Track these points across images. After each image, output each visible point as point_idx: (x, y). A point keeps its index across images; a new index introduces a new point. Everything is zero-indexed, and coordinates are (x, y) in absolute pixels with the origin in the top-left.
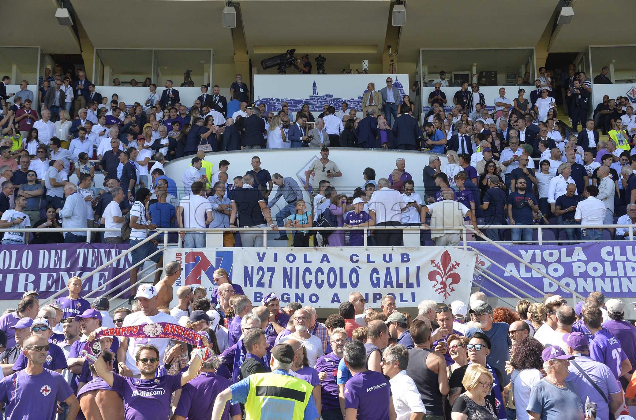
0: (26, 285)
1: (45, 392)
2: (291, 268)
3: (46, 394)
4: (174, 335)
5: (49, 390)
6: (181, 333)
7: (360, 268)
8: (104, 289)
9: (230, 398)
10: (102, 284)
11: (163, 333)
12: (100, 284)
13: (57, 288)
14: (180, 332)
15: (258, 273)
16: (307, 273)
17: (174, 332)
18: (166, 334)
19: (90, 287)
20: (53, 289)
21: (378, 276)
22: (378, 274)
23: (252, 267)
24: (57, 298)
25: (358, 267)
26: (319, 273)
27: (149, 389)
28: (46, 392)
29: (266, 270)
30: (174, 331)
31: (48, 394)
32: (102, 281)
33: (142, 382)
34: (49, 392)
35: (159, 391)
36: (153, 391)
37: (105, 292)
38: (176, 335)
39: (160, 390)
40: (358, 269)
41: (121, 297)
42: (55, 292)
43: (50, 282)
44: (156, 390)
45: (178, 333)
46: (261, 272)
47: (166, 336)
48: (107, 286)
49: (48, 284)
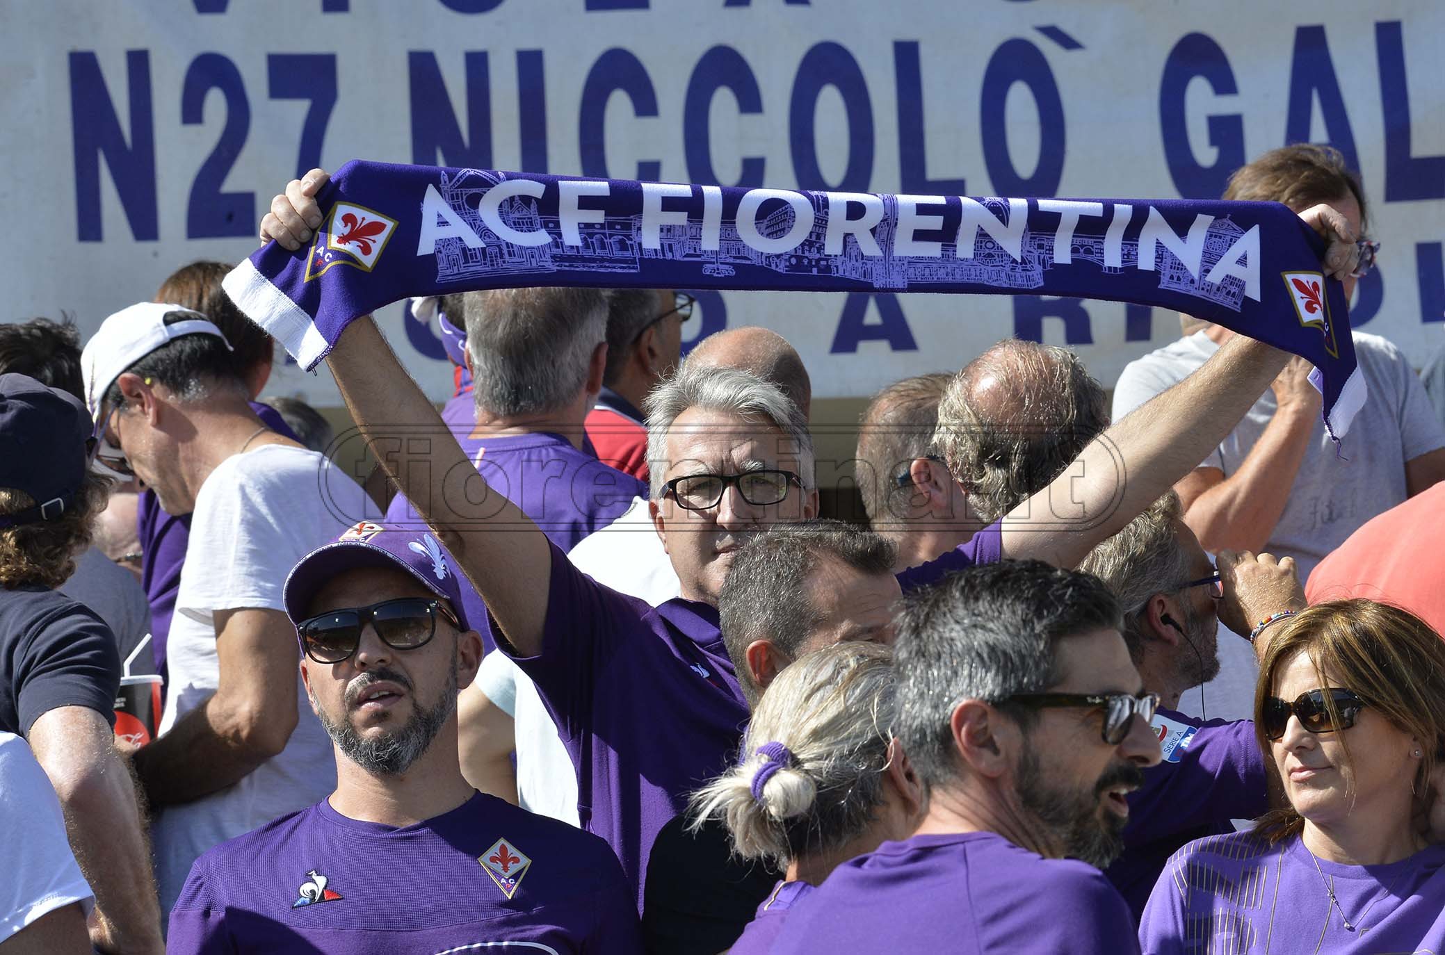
2: (477, 64)
7: (1068, 42)
15: (192, 112)
16: (619, 104)
21: (1226, 106)
22: (1224, 83)
23: (138, 63)
25: (1053, 33)
26: (723, 101)
29: (255, 80)
40: (1049, 49)
46: (215, 103)
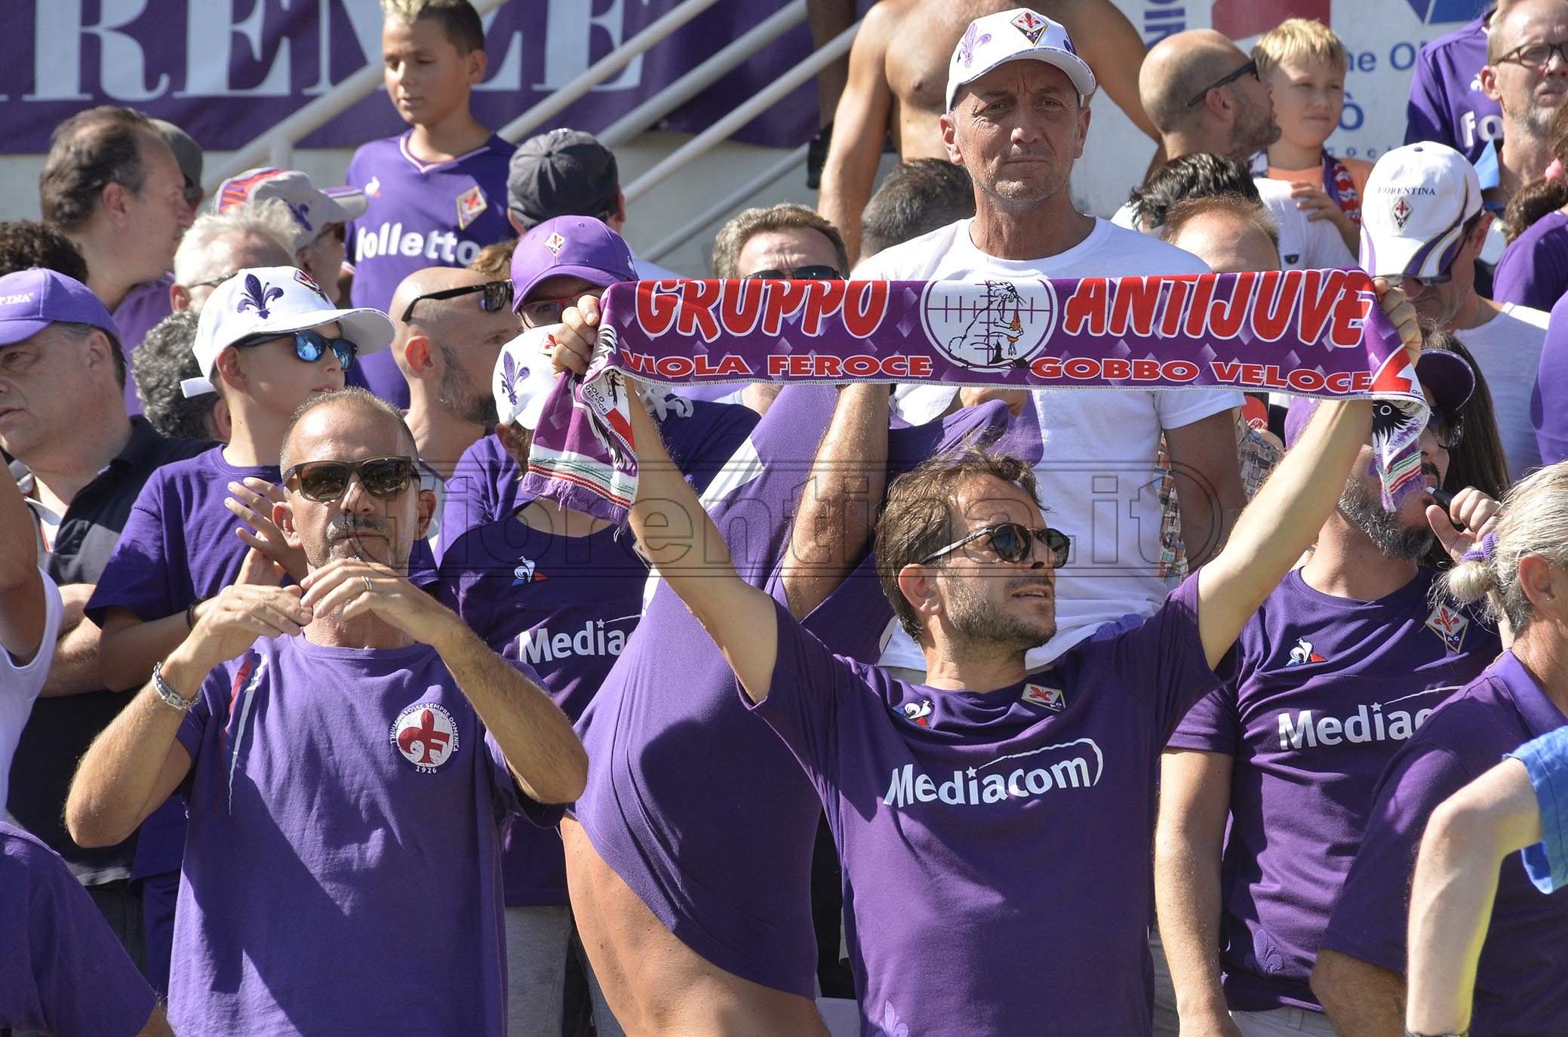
0: (91, 50)
1: (418, 746)
3: (426, 758)
4: (1139, 347)
5: (445, 737)
6: (1195, 324)
8: (631, 79)
9: (1522, 834)
10: (616, 34)
11: (1058, 344)
12: (600, 45)
13: (304, 73)
14: (1185, 316)
17: (1143, 325)
18: (1085, 346)
19: (534, 66)
20: (278, 82)
24: (307, 142)
27: (1002, 751)
28: (428, 746)
30: (1142, 322)
31: (439, 758)
32: (613, 21)
33: (946, 707)
34: (449, 748)
35: (1070, 765)
36: (1029, 765)
37: (638, 96)
38: (1154, 345)
39: (1070, 754)
41: (753, 135)
42: (296, 101)
43: (254, 28)
44: (1046, 761)
45: (1169, 327)
47: (1084, 363)
48: (650, 55)
49: (239, 40)
